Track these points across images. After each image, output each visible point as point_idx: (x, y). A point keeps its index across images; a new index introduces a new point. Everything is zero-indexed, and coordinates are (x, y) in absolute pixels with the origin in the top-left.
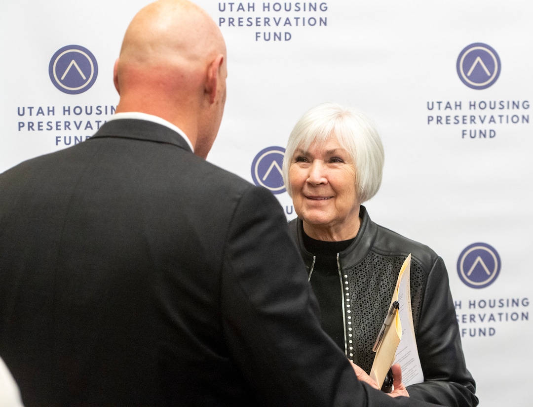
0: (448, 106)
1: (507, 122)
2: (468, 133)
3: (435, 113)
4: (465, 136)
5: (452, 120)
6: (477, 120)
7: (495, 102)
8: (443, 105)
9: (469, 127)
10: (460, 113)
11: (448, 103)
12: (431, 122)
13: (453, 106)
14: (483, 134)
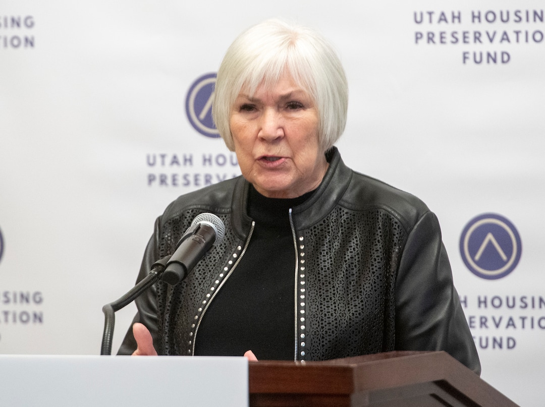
0: (442, 18)
1: (527, 41)
2: (471, 56)
3: (425, 28)
4: (467, 61)
5: (449, 38)
6: (484, 38)
7: (508, 13)
8: (436, 17)
9: (473, 47)
10: (459, 28)
11: (443, 14)
12: (420, 41)
13: (449, 18)
14: (492, 58)
